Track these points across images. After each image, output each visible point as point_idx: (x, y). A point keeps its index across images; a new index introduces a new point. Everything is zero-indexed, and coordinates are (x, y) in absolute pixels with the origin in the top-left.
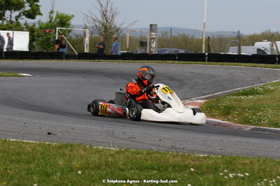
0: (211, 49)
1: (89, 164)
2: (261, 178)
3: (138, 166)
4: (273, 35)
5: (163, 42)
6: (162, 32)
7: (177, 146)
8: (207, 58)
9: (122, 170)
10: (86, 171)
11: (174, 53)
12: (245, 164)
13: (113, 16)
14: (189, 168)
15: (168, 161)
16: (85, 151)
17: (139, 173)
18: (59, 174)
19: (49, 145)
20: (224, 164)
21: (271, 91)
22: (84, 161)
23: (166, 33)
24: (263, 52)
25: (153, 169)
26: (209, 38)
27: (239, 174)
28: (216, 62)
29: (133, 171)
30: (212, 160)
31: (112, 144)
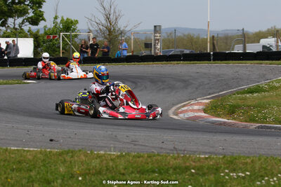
0: (216, 47)
1: (89, 170)
2: (262, 176)
3: (138, 170)
4: (278, 31)
5: (168, 43)
6: (166, 33)
7: (179, 148)
8: (212, 58)
9: (123, 174)
10: (87, 177)
11: (179, 53)
12: (246, 163)
13: (116, 19)
14: (190, 170)
15: (169, 163)
16: (86, 155)
17: (140, 177)
18: (59, 181)
19: (50, 152)
20: (224, 163)
21: (277, 88)
22: (85, 166)
23: (171, 34)
24: (269, 48)
25: (154, 172)
26: (213, 37)
27: (240, 174)
28: (221, 60)
29: (133, 175)
30: (214, 161)
31: (112, 149)
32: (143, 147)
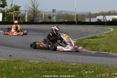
0: (78, 19)
1: (27, 68)
2: (98, 73)
3: (47, 69)
4: (104, 13)
5: (58, 17)
6: (58, 13)
7: (64, 60)
8: (76, 23)
9: (41, 71)
10: (26, 71)
11: (63, 21)
12: (92, 68)
13: (37, 6)
14: (69, 70)
15: (60, 66)
16: (25, 63)
17: (48, 72)
18: (14, 73)
19: (10, 61)
20: (83, 67)
22: (25, 67)
23: (59, 13)
24: (100, 20)
25: (53, 70)
26: (77, 15)
27: (90, 72)
28: (81, 25)
29: (45, 71)
30: (78, 66)
31: (36, 60)
32: (49, 60)
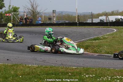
0: (80, 20)
1: (24, 73)
2: (100, 77)
3: (46, 73)
4: (107, 13)
5: (59, 18)
6: (58, 13)
7: (64, 64)
8: (78, 25)
9: (39, 75)
10: (23, 76)
11: (63, 22)
12: (93, 71)
13: (36, 7)
14: (69, 73)
15: (59, 70)
16: (23, 66)
17: (47, 76)
18: (11, 78)
19: (7, 65)
20: (84, 71)
21: (106, 38)
22: (23, 71)
23: (60, 14)
24: (103, 21)
25: (53, 74)
26: (79, 15)
27: (90, 76)
28: (82, 26)
29: (44, 75)
30: (79, 70)
31: (35, 64)
32: (48, 63)
